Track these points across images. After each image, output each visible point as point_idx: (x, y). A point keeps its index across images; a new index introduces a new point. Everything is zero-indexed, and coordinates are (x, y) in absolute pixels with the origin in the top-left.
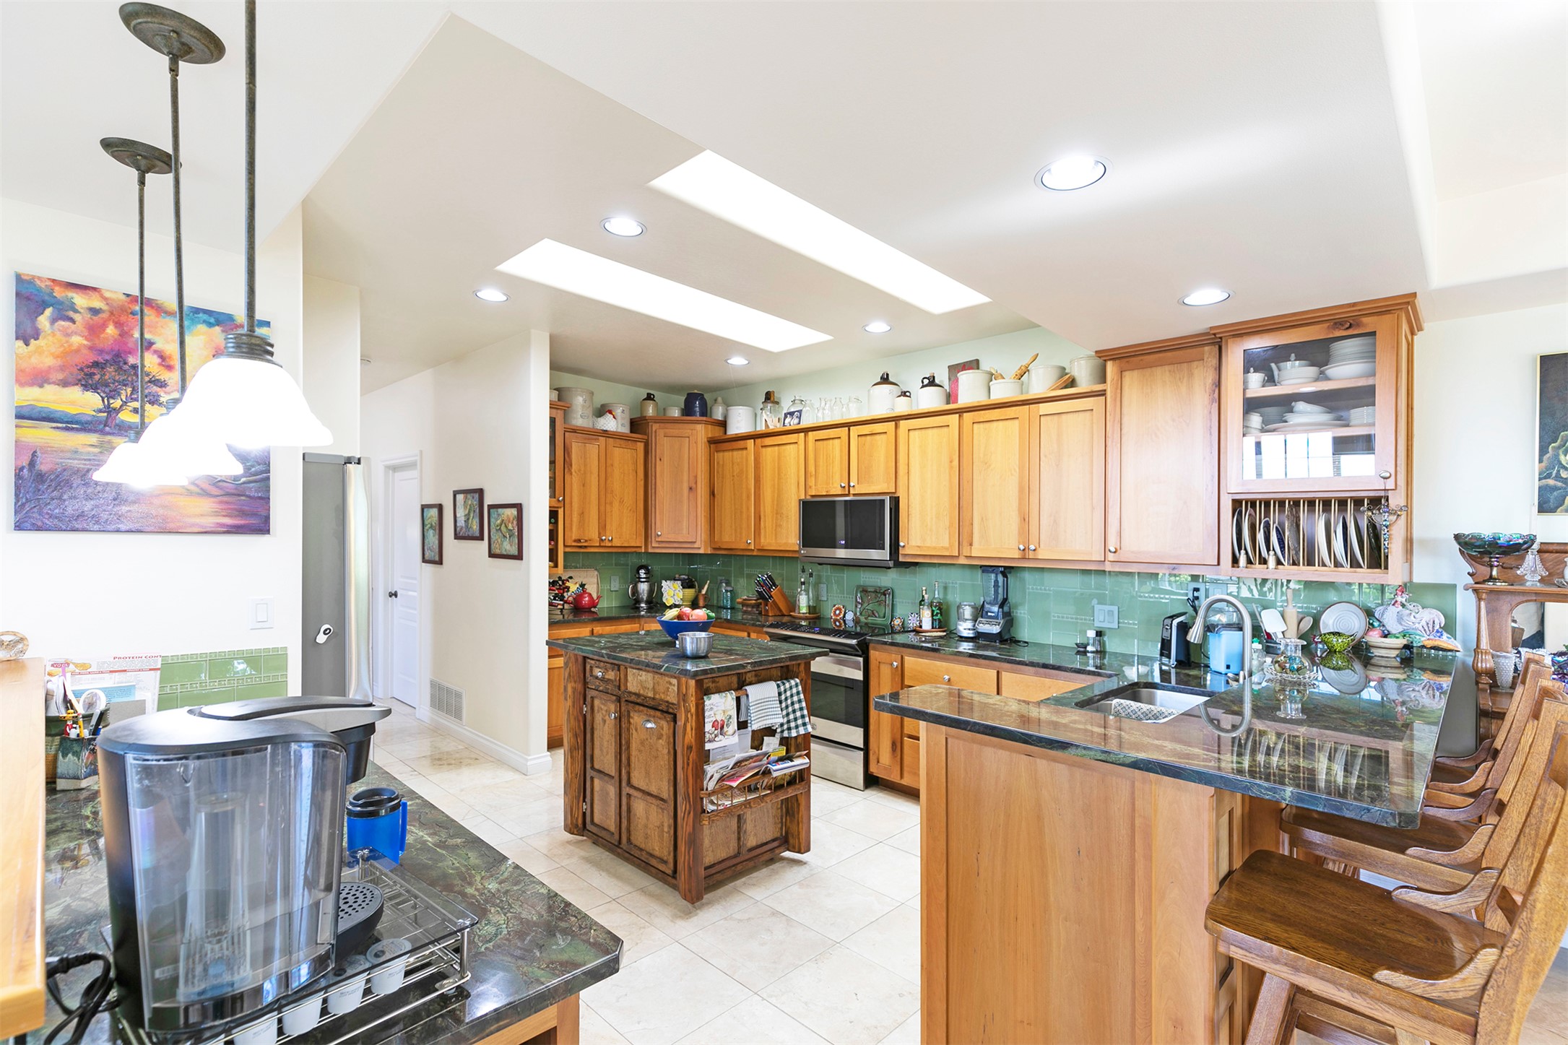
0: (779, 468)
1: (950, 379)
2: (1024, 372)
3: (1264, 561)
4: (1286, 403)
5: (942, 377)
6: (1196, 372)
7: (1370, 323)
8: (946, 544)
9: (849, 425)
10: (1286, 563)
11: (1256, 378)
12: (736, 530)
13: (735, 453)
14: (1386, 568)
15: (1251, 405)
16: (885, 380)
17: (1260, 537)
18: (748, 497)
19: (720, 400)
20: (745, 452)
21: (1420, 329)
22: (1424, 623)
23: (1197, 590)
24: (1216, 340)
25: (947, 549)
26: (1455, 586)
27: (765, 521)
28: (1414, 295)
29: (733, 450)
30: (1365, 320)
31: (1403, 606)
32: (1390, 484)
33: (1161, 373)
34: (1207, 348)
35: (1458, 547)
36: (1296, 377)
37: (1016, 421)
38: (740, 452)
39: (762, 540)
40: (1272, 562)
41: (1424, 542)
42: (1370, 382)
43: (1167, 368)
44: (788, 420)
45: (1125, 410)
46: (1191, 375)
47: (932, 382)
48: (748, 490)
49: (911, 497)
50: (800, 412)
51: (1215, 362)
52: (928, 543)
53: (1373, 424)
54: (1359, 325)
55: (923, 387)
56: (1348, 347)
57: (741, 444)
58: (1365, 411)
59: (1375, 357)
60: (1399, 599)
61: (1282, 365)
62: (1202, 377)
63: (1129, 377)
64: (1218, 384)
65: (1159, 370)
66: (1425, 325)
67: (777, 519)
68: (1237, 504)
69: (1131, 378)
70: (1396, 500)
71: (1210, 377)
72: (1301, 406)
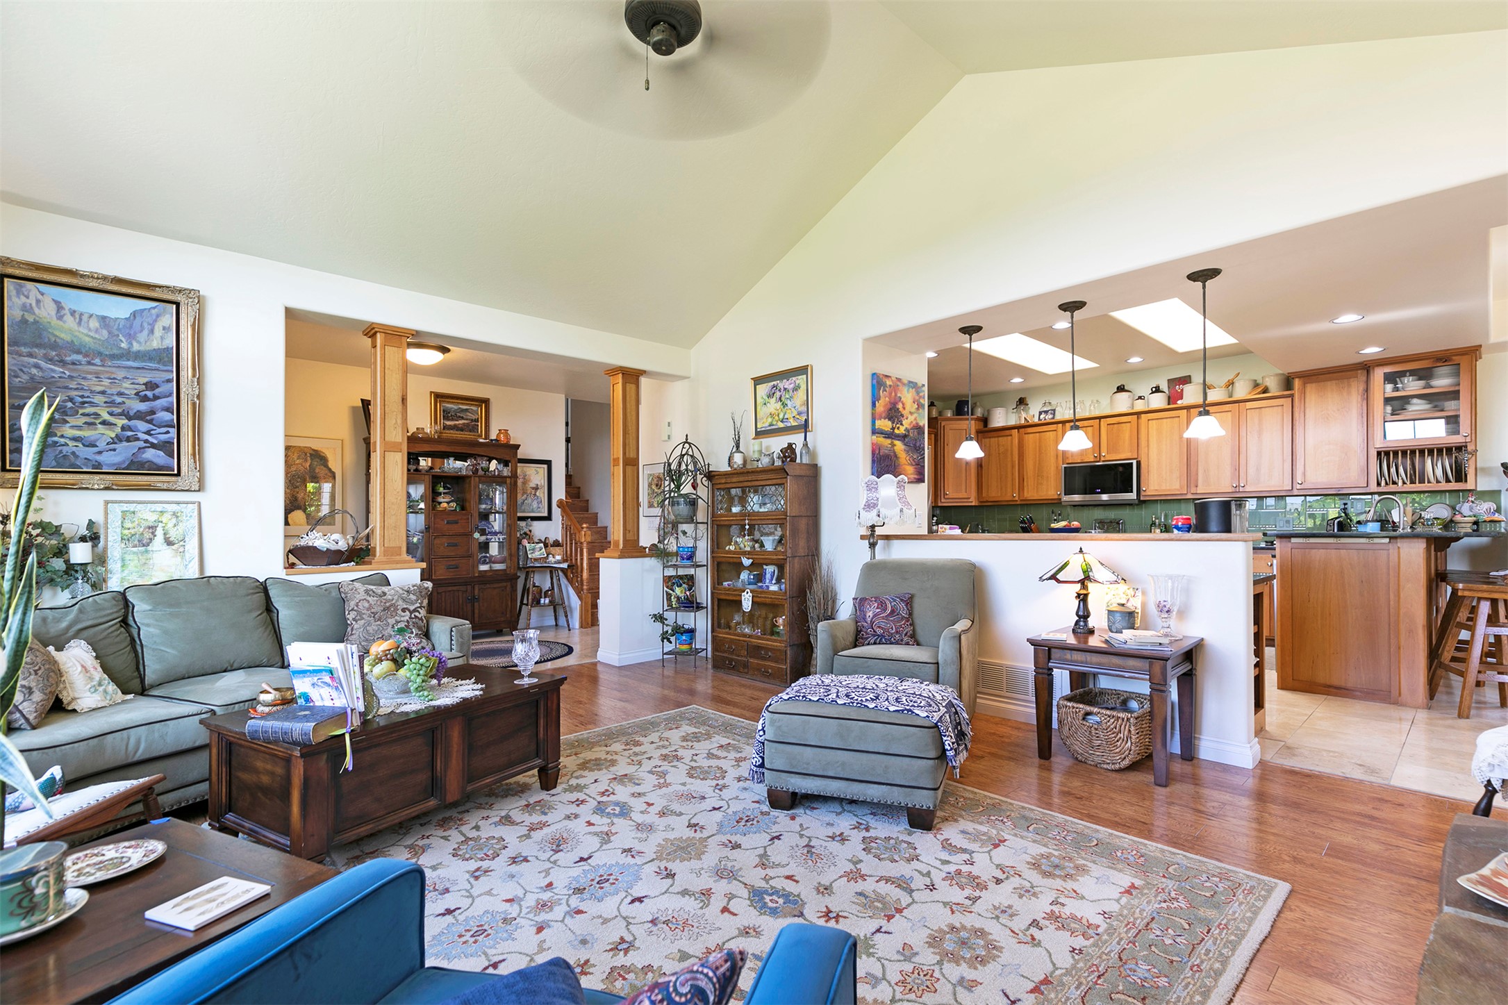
0: (1040, 447)
1: (1169, 387)
2: (1231, 383)
3: (1394, 483)
4: (1406, 400)
5: (1164, 387)
6: (1353, 384)
7: (1456, 359)
8: (1177, 486)
9: (1100, 418)
10: (1408, 483)
11: (1389, 387)
12: (1001, 489)
13: (1000, 439)
14: (1466, 481)
15: (1387, 401)
16: (1121, 389)
17: (1393, 470)
18: (1013, 467)
19: (978, 404)
20: (1009, 438)
21: (1480, 358)
22: (1485, 509)
23: (1345, 504)
24: (1367, 367)
25: (1178, 490)
26: (1500, 491)
27: (1027, 482)
28: (1481, 346)
29: (998, 437)
30: (1454, 358)
31: (1473, 502)
32: (1468, 439)
33: (1331, 385)
34: (1359, 371)
35: (1502, 469)
36: (1412, 386)
37: (1229, 413)
38: (1005, 438)
39: (1026, 494)
40: (1400, 483)
41: (1483, 469)
42: (1457, 388)
43: (1334, 382)
44: (1042, 416)
45: (1307, 405)
46: (1349, 386)
47: (1157, 390)
48: (1013, 462)
49: (1150, 461)
50: (1054, 410)
51: (1365, 378)
52: (1164, 488)
53: (1459, 410)
54: (1450, 360)
55: (1153, 393)
56: (1444, 370)
57: (1007, 432)
58: (1453, 403)
59: (1459, 375)
60: (1470, 499)
61: (1402, 379)
62: (1356, 388)
63: (1309, 387)
64: (1367, 390)
65: (1329, 383)
66: (1483, 356)
67: (1038, 479)
68: (1379, 453)
69: (1311, 388)
70: (1471, 447)
71: (1362, 387)
72: (1415, 401)
